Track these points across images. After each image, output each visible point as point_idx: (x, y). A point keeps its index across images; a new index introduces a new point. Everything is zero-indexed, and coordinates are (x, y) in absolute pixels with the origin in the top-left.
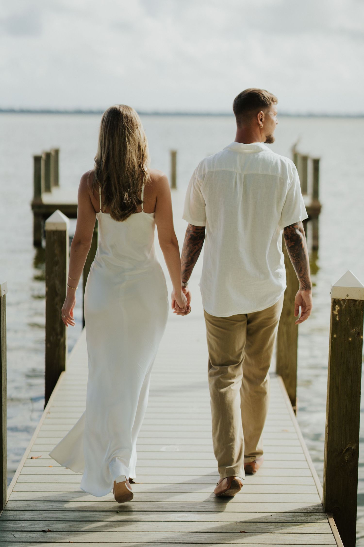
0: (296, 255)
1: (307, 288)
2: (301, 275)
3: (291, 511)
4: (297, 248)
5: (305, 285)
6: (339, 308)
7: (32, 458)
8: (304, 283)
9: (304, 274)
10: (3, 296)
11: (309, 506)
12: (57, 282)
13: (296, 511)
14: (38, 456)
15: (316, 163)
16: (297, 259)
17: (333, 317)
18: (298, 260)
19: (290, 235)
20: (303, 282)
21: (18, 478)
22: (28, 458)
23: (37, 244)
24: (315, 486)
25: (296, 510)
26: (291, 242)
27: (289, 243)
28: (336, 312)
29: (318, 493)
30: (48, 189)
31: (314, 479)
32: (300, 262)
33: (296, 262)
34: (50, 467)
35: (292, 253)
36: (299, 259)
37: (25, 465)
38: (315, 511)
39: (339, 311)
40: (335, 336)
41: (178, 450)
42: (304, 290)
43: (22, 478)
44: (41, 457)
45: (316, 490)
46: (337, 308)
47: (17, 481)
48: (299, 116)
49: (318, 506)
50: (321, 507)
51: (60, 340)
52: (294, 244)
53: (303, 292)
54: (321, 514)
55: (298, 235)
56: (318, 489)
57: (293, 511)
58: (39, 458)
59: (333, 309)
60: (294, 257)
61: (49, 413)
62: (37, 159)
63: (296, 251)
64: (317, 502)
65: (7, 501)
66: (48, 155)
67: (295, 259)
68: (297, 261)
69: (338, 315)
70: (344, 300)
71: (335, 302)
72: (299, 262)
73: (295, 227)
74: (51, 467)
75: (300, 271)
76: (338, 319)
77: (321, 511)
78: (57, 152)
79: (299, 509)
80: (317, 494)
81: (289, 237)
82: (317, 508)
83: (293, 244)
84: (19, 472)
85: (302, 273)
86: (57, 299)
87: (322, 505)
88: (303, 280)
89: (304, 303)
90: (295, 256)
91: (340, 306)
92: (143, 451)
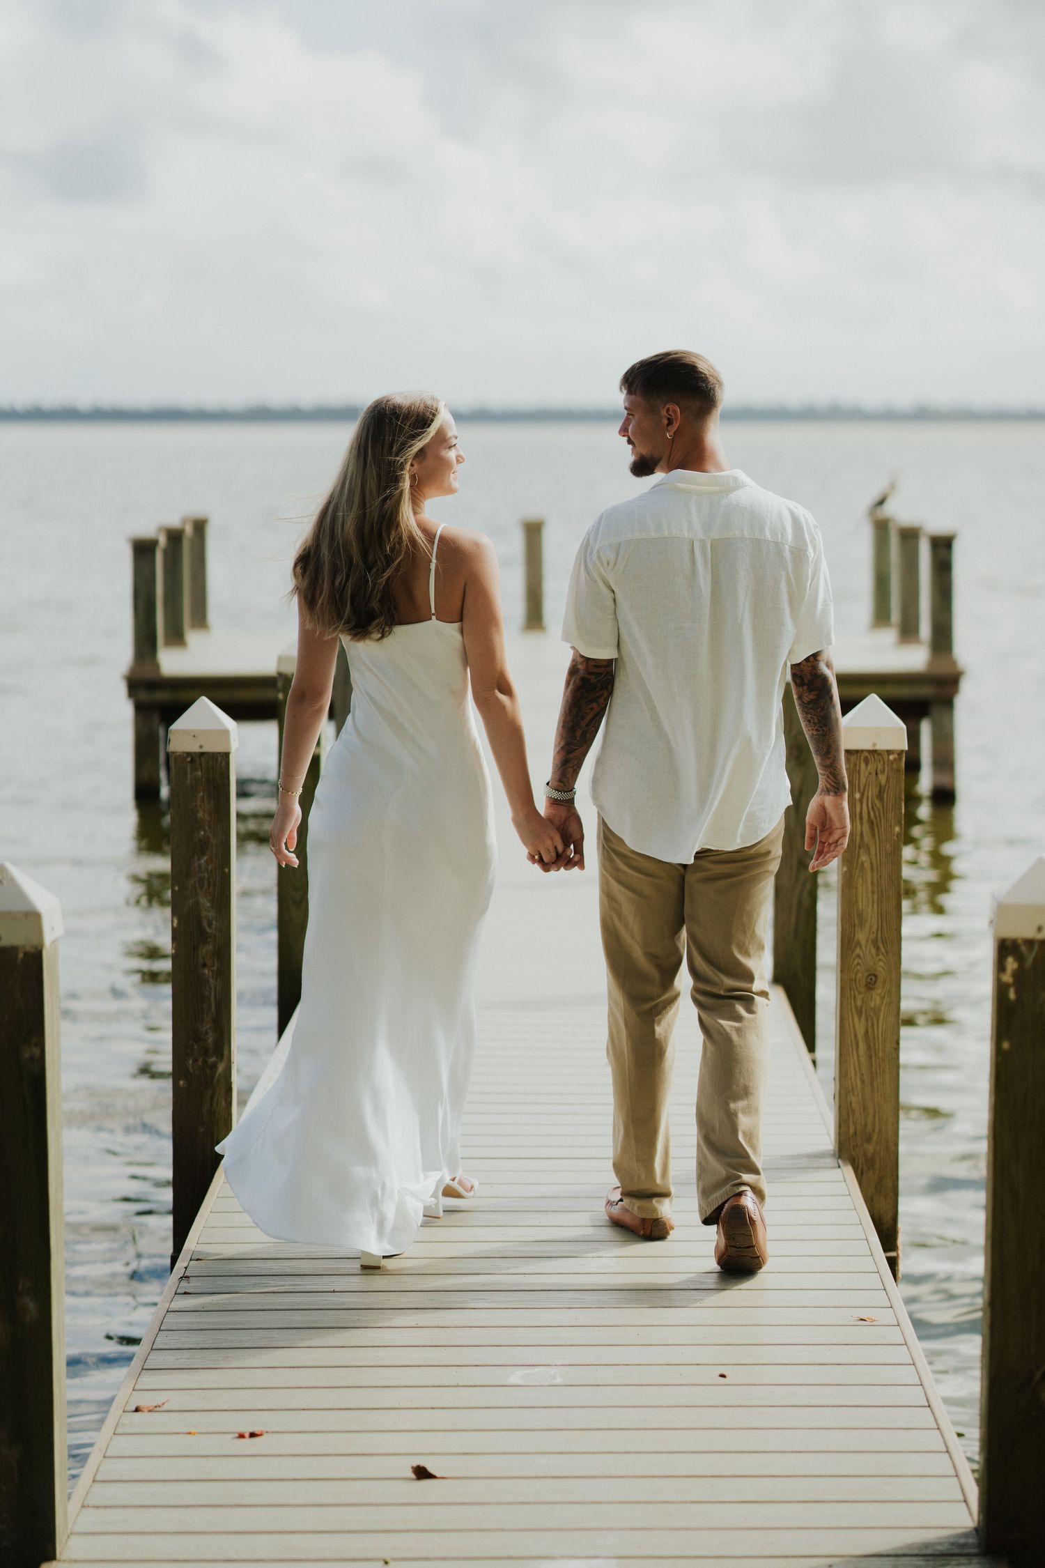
0: (819, 720)
1: (838, 789)
2: (828, 762)
3: (885, 1553)
4: (822, 705)
5: (836, 783)
6: (1015, 966)
7: (137, 1410)
8: (833, 779)
9: (833, 760)
10: (51, 945)
11: (939, 1538)
12: (205, 902)
13: (900, 1552)
14: (156, 1404)
15: (943, 546)
16: (821, 727)
17: (1001, 990)
18: (823, 730)
19: (809, 677)
20: (831, 777)
21: (99, 1466)
22: (128, 1408)
23: (145, 793)
24: (956, 1479)
25: (901, 1548)
26: (810, 690)
27: (806, 694)
28: (1007, 978)
29: (962, 1498)
30: (176, 637)
31: (951, 1457)
32: (828, 733)
33: (817, 735)
34: (190, 1433)
35: (809, 716)
36: (825, 729)
37: (119, 1430)
38: (957, 1551)
39: (1017, 975)
40: (1006, 1045)
41: (558, 1381)
42: (831, 793)
43: (112, 1469)
44: (165, 1407)
45: (959, 1490)
46: (1011, 964)
47: (95, 1475)
48: (889, 416)
49: (966, 1535)
50: (971, 1541)
51: (214, 1067)
52: (816, 695)
53: (829, 800)
54: (975, 1560)
55: (824, 675)
56: (966, 1486)
57: (892, 1553)
58: (158, 1409)
59: (1000, 967)
60: (814, 723)
61: (185, 1277)
62: (143, 550)
63: (821, 711)
64: (961, 1525)
65: (69, 1532)
66: (175, 537)
67: (816, 727)
68: (821, 732)
69: (1014, 984)
70: (1030, 943)
71: (1005, 948)
72: (824, 735)
73: (819, 658)
74: (194, 1434)
75: (826, 753)
76: (1012, 995)
77: (974, 1551)
78: (200, 526)
79: (910, 1546)
80: (960, 1501)
81: (806, 682)
82: (962, 1541)
83: (815, 697)
84: (100, 1450)
85: (829, 758)
86: (206, 949)
87: (974, 1533)
88: (831, 773)
89: (828, 822)
90: (816, 721)
91: (1020, 958)
92: (458, 1386)
